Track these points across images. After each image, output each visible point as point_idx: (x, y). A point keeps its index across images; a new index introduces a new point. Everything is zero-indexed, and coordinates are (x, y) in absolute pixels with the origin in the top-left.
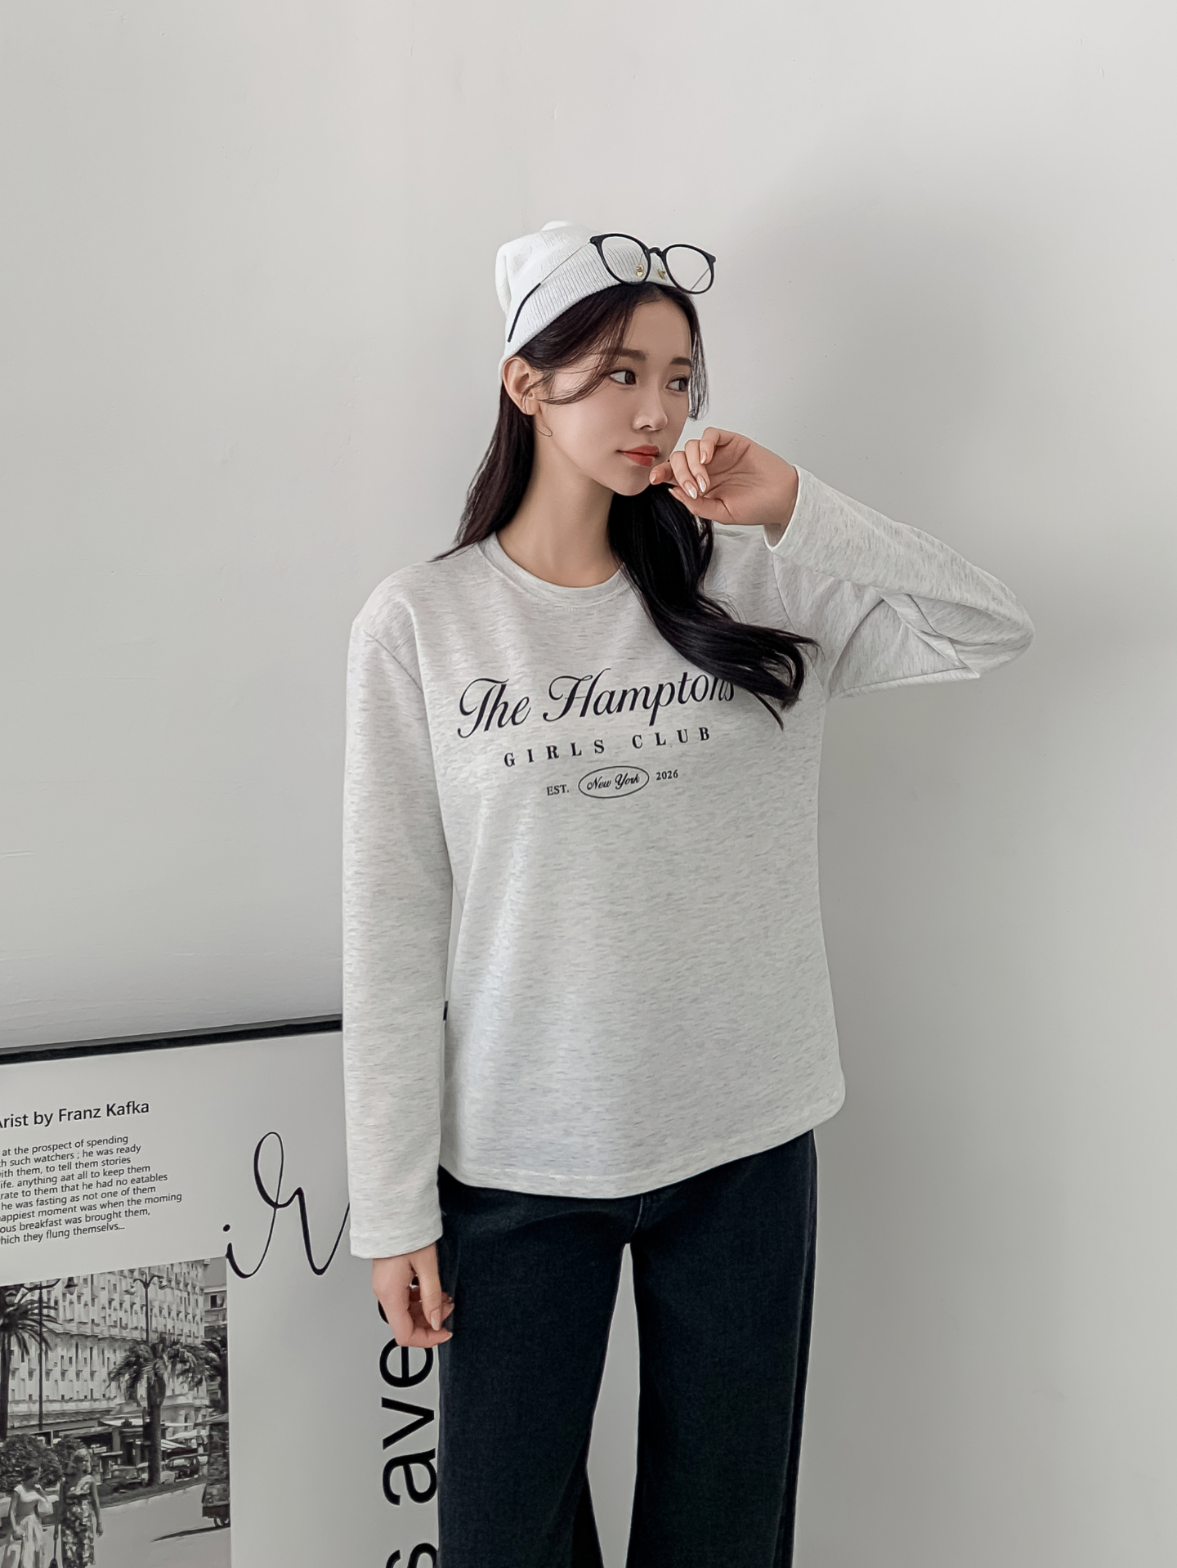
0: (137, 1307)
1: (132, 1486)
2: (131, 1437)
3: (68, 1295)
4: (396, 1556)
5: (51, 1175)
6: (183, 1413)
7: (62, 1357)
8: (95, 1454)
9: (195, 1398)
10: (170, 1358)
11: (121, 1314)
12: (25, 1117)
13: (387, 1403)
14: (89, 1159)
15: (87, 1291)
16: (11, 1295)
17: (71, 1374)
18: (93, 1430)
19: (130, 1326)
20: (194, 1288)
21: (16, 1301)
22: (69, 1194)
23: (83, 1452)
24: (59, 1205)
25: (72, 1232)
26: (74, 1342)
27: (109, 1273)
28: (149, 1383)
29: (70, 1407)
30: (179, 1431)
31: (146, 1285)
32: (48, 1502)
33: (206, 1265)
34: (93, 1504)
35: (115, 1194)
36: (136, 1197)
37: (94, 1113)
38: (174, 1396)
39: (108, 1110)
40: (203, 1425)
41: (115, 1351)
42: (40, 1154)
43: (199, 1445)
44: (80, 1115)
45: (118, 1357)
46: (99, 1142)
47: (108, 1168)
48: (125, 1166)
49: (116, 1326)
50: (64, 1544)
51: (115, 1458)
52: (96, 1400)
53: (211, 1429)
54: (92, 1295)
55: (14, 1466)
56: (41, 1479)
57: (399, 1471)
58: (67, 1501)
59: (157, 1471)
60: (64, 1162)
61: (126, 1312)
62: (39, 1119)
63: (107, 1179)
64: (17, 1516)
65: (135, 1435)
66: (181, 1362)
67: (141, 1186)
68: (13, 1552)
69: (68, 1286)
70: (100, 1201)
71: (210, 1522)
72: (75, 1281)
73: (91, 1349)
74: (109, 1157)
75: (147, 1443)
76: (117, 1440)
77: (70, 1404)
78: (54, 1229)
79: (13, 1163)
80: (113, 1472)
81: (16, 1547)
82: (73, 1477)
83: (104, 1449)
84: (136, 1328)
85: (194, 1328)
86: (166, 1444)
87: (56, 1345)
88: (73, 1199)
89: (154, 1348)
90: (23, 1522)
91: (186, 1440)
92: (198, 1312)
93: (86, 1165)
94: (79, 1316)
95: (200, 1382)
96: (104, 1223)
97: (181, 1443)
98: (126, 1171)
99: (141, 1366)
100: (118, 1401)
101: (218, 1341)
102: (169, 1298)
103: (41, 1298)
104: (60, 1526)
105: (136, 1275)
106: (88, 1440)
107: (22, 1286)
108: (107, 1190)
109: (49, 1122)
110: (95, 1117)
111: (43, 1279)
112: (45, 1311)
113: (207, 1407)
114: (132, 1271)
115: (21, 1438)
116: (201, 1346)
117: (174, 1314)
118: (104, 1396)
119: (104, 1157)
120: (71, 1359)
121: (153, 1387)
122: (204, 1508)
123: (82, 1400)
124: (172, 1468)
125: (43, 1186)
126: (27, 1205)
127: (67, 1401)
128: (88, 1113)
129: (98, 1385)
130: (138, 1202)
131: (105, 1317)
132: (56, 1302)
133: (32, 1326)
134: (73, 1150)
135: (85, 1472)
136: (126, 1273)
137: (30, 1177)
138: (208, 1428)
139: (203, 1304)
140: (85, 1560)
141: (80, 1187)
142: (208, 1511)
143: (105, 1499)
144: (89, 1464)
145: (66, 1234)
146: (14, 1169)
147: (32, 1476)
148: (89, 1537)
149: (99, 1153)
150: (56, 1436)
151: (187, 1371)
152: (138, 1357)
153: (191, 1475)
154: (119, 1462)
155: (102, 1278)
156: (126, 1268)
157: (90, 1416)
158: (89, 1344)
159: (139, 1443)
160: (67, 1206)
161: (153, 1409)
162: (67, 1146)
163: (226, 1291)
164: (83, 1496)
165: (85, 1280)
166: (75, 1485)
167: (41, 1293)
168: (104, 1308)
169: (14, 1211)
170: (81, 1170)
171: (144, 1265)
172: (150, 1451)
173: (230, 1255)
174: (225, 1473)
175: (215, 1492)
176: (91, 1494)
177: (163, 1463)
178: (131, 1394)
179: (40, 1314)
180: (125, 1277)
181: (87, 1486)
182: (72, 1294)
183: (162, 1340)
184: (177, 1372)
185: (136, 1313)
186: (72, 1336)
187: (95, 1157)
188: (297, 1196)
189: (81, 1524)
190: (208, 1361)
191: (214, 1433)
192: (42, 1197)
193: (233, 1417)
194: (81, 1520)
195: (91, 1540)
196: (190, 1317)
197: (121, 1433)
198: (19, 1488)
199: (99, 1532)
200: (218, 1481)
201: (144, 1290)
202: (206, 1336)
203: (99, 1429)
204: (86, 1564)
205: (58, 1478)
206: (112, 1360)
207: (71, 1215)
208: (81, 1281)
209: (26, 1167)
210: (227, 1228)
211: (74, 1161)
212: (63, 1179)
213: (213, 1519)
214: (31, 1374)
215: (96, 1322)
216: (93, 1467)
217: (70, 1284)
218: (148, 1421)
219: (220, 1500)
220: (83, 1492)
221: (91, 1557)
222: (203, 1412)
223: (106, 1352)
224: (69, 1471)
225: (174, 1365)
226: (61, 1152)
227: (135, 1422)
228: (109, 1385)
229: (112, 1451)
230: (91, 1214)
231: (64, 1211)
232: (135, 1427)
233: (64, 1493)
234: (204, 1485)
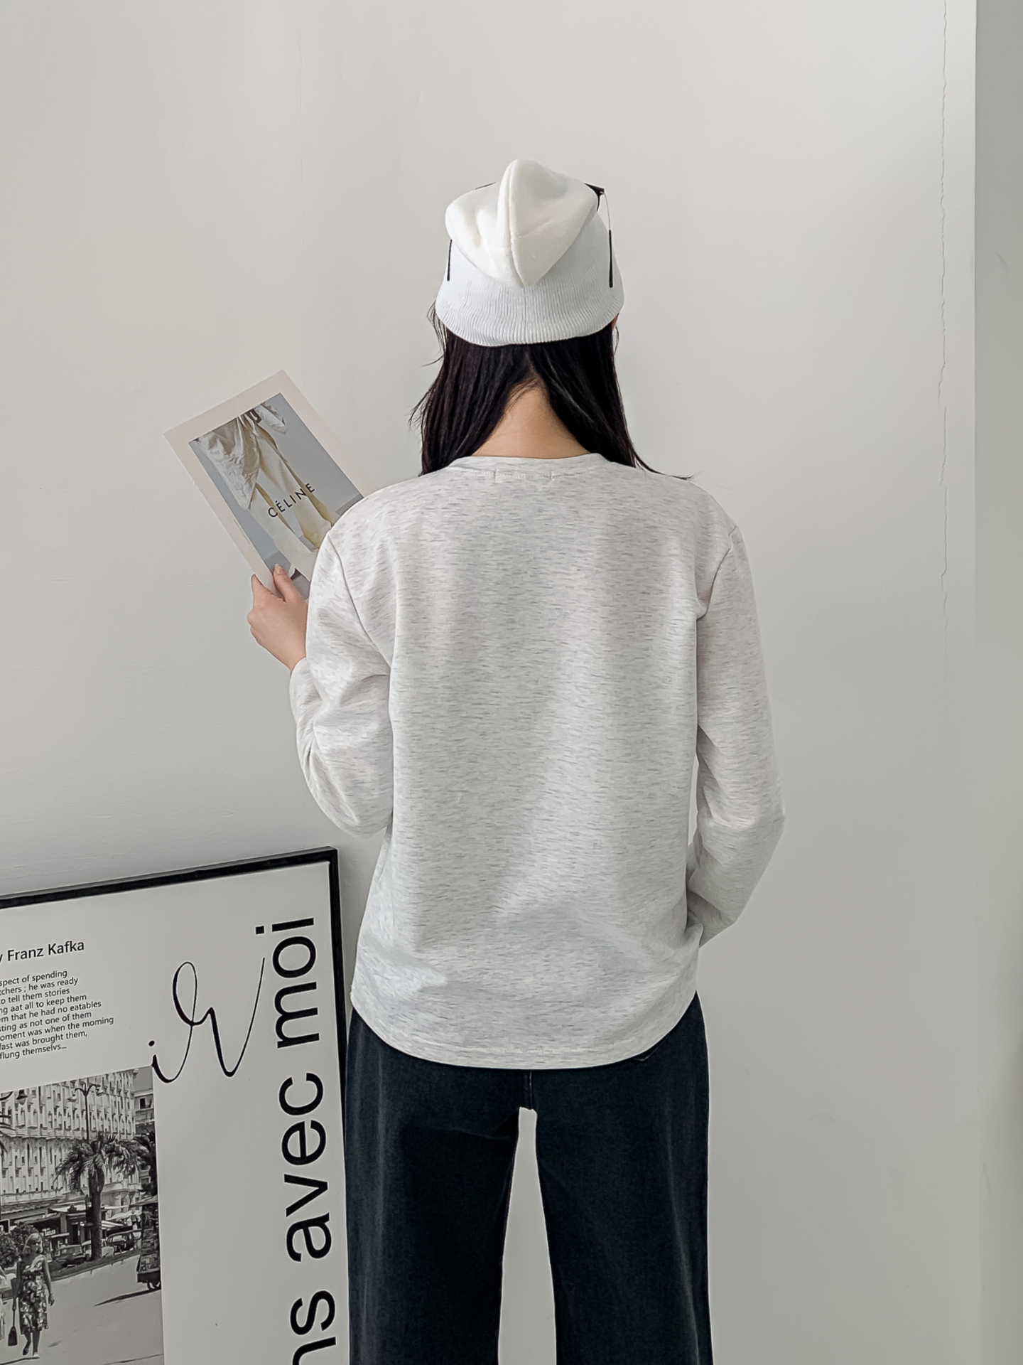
0: (78, 1112)
1: (78, 1261)
2: (76, 1221)
3: (20, 1105)
4: (298, 1304)
5: (3, 1006)
6: (119, 1197)
7: (16, 1157)
8: (45, 1237)
9: (129, 1184)
10: (107, 1153)
11: (65, 1118)
13: (289, 1179)
14: (34, 992)
15: (36, 1101)
17: (24, 1171)
18: (44, 1216)
19: (72, 1128)
20: (126, 1093)
22: (18, 1022)
23: (36, 1235)
25: (21, 1053)
26: (25, 1144)
27: (54, 1085)
28: (90, 1175)
29: (24, 1199)
30: (117, 1213)
31: (86, 1093)
32: (7, 1279)
33: (135, 1074)
34: (45, 1279)
35: (56, 1020)
36: (75, 1022)
37: (37, 953)
38: (112, 1184)
39: (50, 950)
40: (137, 1206)
41: (60, 1150)
43: (133, 1223)
44: (25, 955)
45: (63, 1155)
46: (42, 977)
47: (50, 999)
48: (65, 996)
49: (61, 1129)
50: (21, 1314)
51: (64, 1238)
52: (45, 1192)
53: (143, 1209)
54: (40, 1103)
57: (300, 1233)
58: (24, 1278)
59: (99, 1246)
60: (13, 995)
61: (69, 1116)
63: (50, 1008)
65: (79, 1220)
66: (116, 1155)
67: (79, 1012)
69: (19, 1098)
70: (45, 1026)
71: (144, 1287)
72: (26, 1093)
73: (40, 1149)
74: (52, 989)
75: (90, 1224)
76: (64, 1224)
77: (23, 1196)
80: (61, 1250)
82: (28, 1258)
83: (54, 1232)
84: (78, 1129)
85: (127, 1127)
86: (106, 1224)
87: (10, 1148)
88: (21, 1026)
89: (93, 1146)
91: (123, 1220)
92: (130, 1113)
93: (32, 997)
94: (30, 1122)
95: (133, 1170)
96: (49, 1044)
97: (119, 1222)
98: (66, 1000)
99: (82, 1161)
100: (63, 1191)
101: (147, 1137)
102: (105, 1102)
104: (17, 1299)
105: (77, 1085)
106: (39, 1226)
108: (50, 1017)
110: (38, 955)
113: (140, 1191)
114: (73, 1082)
116: (133, 1141)
117: (109, 1116)
118: (52, 1187)
119: (47, 990)
120: (23, 1158)
121: (94, 1178)
122: (139, 1275)
123: (33, 1193)
124: (111, 1244)
127: (21, 1194)
128: (32, 953)
129: (47, 1180)
130: (77, 1026)
131: (51, 1122)
132: (10, 1112)
134: (21, 985)
135: (38, 1252)
136: (69, 1084)
138: (141, 1208)
139: (133, 1107)
140: (40, 1325)
141: (27, 1016)
142: (142, 1278)
143: (54, 1274)
144: (41, 1245)
145: (17, 1055)
148: (43, 1306)
149: (43, 986)
150: (13, 1224)
151: (123, 1162)
152: (80, 1153)
153: (128, 1249)
154: (66, 1242)
155: (48, 1089)
156: (68, 1080)
157: (39, 1205)
158: (38, 1145)
159: (83, 1225)
160: (16, 1032)
161: (94, 1196)
162: (16, 981)
163: (152, 1094)
164: (37, 1273)
165: (34, 1091)
166: (30, 1264)
168: (50, 1114)
170: (28, 1001)
171: (84, 1076)
172: (93, 1231)
173: (155, 1064)
174: (156, 1245)
175: (148, 1261)
176: (43, 1270)
177: (103, 1240)
178: (75, 1185)
180: (68, 1087)
181: (40, 1263)
182: (22, 1104)
183: (100, 1138)
184: (113, 1164)
185: (78, 1117)
186: (24, 1139)
187: (39, 990)
188: (209, 1015)
189: (35, 1296)
190: (140, 1153)
191: (145, 1212)
193: (161, 1198)
194: (35, 1293)
195: (45, 1309)
196: (123, 1117)
197: (67, 1217)
199: (51, 1302)
200: (149, 1252)
201: (84, 1097)
202: (137, 1134)
203: (48, 1215)
204: (41, 1329)
205: (15, 1258)
206: (59, 1157)
207: (19, 1040)
208: (31, 1092)
210: (152, 1043)
211: (21, 994)
212: (13, 1009)
213: (146, 1284)
215: (44, 1126)
216: (45, 1248)
217: (21, 1095)
218: (90, 1206)
219: (152, 1267)
220: (36, 1269)
221: (45, 1322)
222: (136, 1195)
223: (53, 1151)
224: (24, 1252)
225: (110, 1158)
226: (9, 987)
227: (79, 1208)
228: (57, 1178)
229: (60, 1233)
230: (36, 1037)
231: (14, 1036)
232: (79, 1212)
233: (20, 1271)
234: (139, 1256)
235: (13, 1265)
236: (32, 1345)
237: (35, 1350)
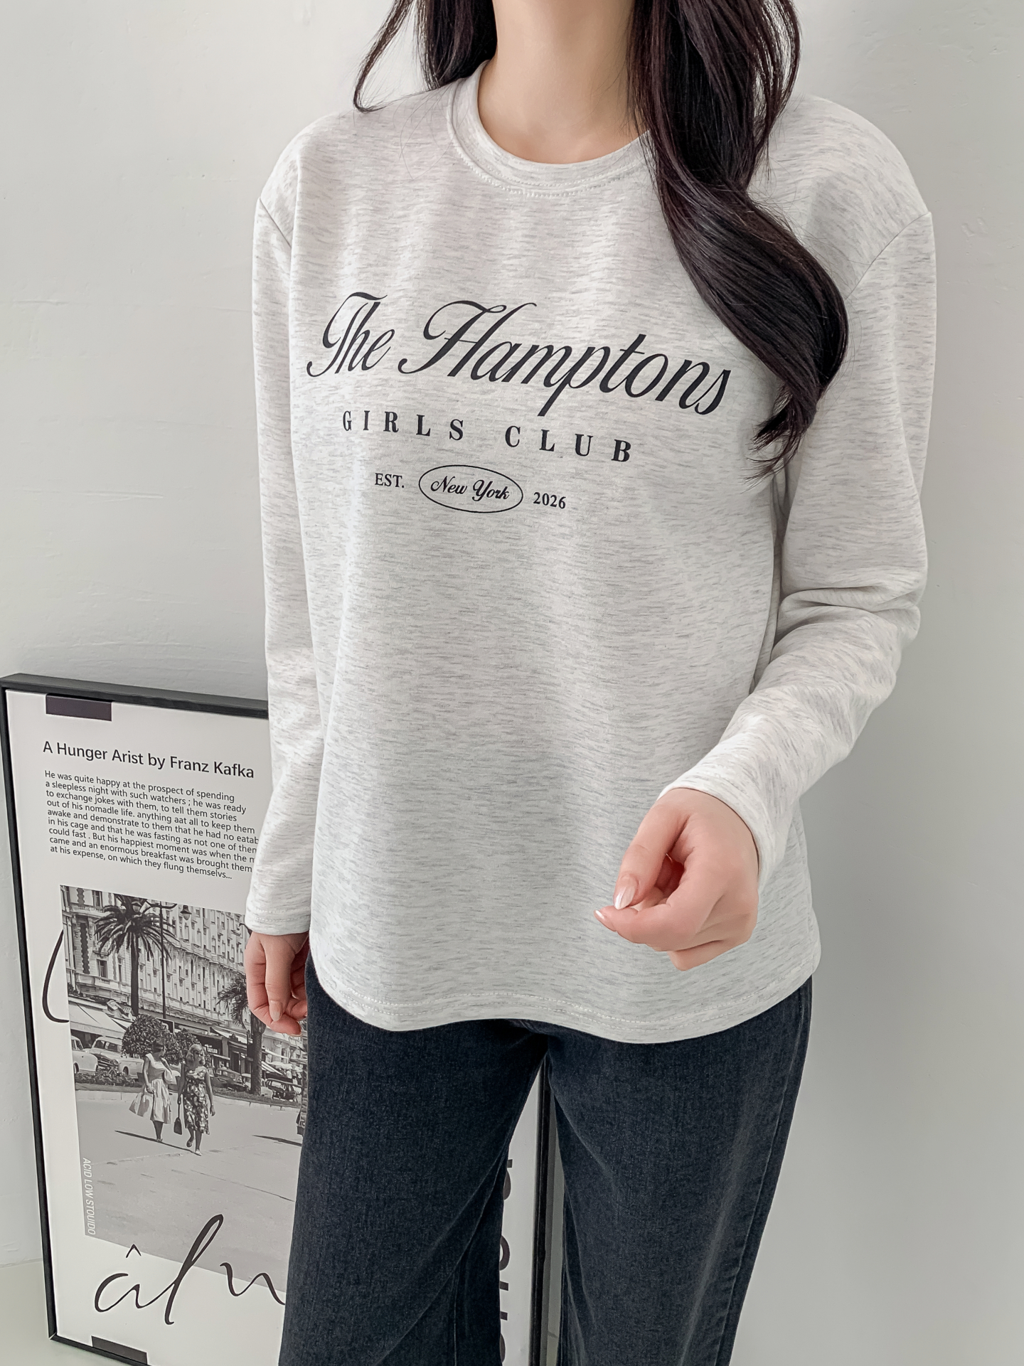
1: (238, 1088)
2: (237, 1050)
3: (184, 919)
5: (166, 814)
6: (280, 1046)
7: (180, 967)
8: (208, 1052)
11: (229, 949)
12: (140, 756)
14: (199, 809)
15: (200, 921)
16: (136, 905)
17: (188, 982)
18: (206, 1033)
19: (236, 961)
21: (141, 911)
22: (182, 836)
23: (199, 1047)
24: (173, 843)
25: (185, 869)
26: (189, 958)
27: (218, 911)
29: (188, 1009)
30: (277, 1060)
32: (173, 1074)
34: (207, 1090)
35: (223, 846)
36: (242, 854)
37: (202, 767)
39: (216, 768)
40: (297, 1062)
42: (155, 793)
43: (294, 1077)
44: (190, 766)
45: (226, 983)
46: (207, 795)
47: (217, 821)
48: (232, 823)
49: (224, 957)
50: (186, 1111)
51: (225, 1061)
52: (208, 1011)
54: (204, 925)
55: (145, 1038)
56: (166, 1055)
58: (187, 1079)
59: (258, 1083)
60: (177, 806)
61: (233, 948)
62: (153, 761)
63: (216, 831)
64: (148, 1076)
65: (241, 1050)
67: (245, 847)
68: (147, 1101)
69: (183, 912)
70: (209, 849)
72: (190, 910)
73: (204, 968)
74: (217, 811)
75: (250, 1059)
76: (225, 1048)
77: (187, 1006)
78: (171, 862)
79: (132, 795)
80: (222, 1071)
81: (149, 1098)
82: (191, 1063)
83: (216, 1051)
87: (175, 957)
88: (186, 841)
90: (154, 1082)
91: (283, 1069)
93: (197, 813)
96: (214, 869)
97: (278, 1070)
98: (232, 828)
100: (226, 1017)
103: (161, 914)
104: (182, 1096)
106: (203, 1040)
107: (145, 900)
109: (162, 766)
110: (203, 770)
111: (162, 900)
112: (165, 926)
113: (301, 1049)
115: (150, 1019)
118: (215, 1009)
119: (213, 810)
120: (187, 971)
123: (196, 1007)
124: (271, 1087)
125: (160, 823)
126: (146, 835)
127: (185, 1004)
128: (197, 766)
129: (209, 1000)
130: (244, 859)
131: (215, 947)
132: (174, 922)
133: (155, 935)
134: (184, 796)
135: (201, 1063)
136: (233, 916)
137: (149, 812)
138: (302, 1066)
140: (202, 1128)
141: (192, 832)
143: (216, 1089)
144: (203, 1058)
145: (181, 869)
146: (134, 800)
147: (160, 1050)
148: (205, 1113)
149: (208, 805)
150: (177, 1028)
153: (287, 1098)
154: (228, 1065)
155: (212, 913)
156: (233, 912)
157: (203, 1021)
158: (202, 964)
159: (244, 1057)
160: (181, 846)
161: (256, 1035)
162: (179, 791)
164: (200, 1081)
165: (198, 911)
166: (193, 1071)
167: (161, 911)
168: (214, 939)
169: (136, 838)
170: (193, 817)
172: (253, 1066)
176: (206, 1081)
177: (263, 1080)
178: (237, 1017)
179: (161, 927)
180: (232, 919)
181: (203, 1074)
182: (187, 919)
186: (187, 953)
187: (204, 808)
189: (198, 1100)
192: (160, 832)
194: (198, 1098)
195: (206, 1116)
197: (229, 1043)
198: (149, 1056)
199: (212, 1112)
203: (211, 1034)
204: (203, 1132)
206: (221, 983)
207: (184, 855)
208: (195, 911)
209: (144, 802)
211: (186, 807)
212: (177, 821)
214: (155, 972)
215: (207, 948)
216: (207, 1062)
217: (186, 910)
218: (251, 1042)
220: (199, 1077)
221: (206, 1127)
222: (297, 1052)
223: (216, 975)
224: (188, 1057)
226: (174, 796)
227: (240, 1039)
228: (219, 1003)
229: (221, 1054)
230: (202, 858)
231: (178, 849)
232: (240, 1042)
233: (184, 1071)
234: (299, 1110)
235: (177, 1064)
236: (194, 1141)
237: (197, 1148)
